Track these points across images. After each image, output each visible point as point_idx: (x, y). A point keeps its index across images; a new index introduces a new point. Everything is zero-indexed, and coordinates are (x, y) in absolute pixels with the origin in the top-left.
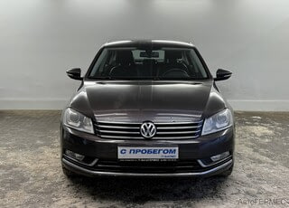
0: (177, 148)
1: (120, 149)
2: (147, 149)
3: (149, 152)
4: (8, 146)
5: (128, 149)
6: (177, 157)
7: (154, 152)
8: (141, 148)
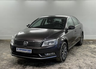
0: (31, 50)
1: (17, 48)
2: (24, 49)
3: (24, 50)
4: (7, 52)
5: (19, 48)
6: (31, 53)
7: (25, 50)
8: (22, 49)
